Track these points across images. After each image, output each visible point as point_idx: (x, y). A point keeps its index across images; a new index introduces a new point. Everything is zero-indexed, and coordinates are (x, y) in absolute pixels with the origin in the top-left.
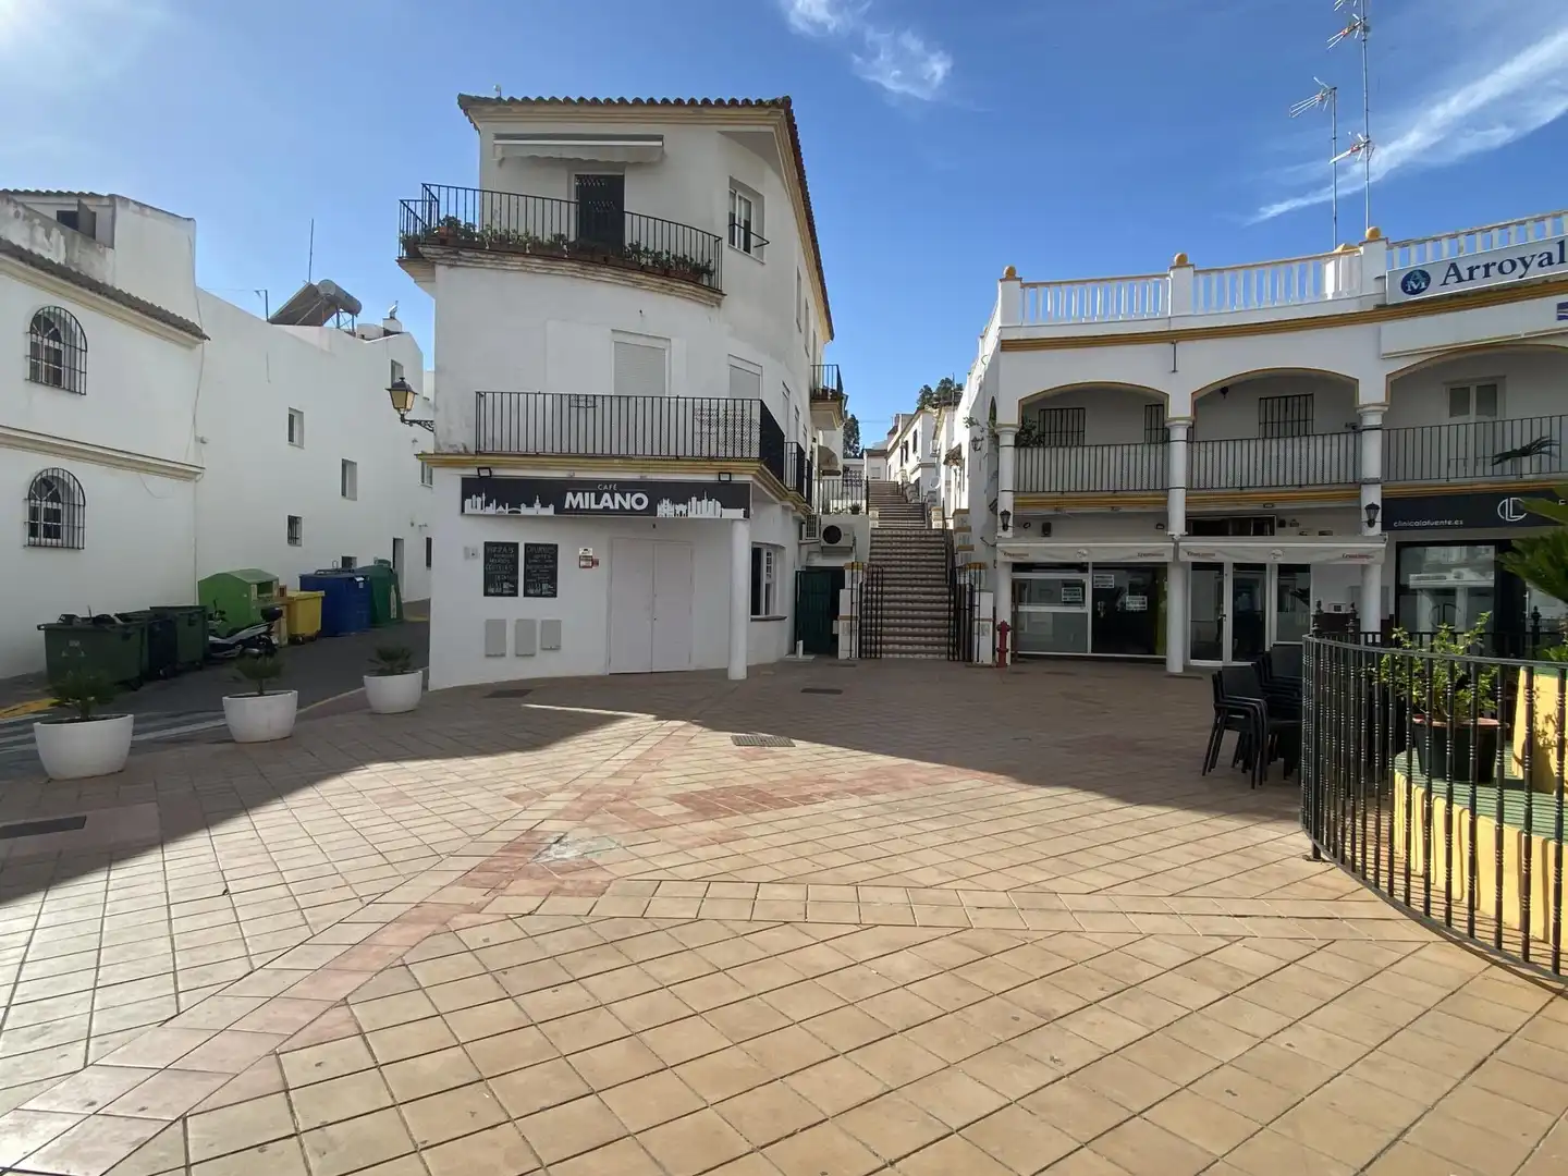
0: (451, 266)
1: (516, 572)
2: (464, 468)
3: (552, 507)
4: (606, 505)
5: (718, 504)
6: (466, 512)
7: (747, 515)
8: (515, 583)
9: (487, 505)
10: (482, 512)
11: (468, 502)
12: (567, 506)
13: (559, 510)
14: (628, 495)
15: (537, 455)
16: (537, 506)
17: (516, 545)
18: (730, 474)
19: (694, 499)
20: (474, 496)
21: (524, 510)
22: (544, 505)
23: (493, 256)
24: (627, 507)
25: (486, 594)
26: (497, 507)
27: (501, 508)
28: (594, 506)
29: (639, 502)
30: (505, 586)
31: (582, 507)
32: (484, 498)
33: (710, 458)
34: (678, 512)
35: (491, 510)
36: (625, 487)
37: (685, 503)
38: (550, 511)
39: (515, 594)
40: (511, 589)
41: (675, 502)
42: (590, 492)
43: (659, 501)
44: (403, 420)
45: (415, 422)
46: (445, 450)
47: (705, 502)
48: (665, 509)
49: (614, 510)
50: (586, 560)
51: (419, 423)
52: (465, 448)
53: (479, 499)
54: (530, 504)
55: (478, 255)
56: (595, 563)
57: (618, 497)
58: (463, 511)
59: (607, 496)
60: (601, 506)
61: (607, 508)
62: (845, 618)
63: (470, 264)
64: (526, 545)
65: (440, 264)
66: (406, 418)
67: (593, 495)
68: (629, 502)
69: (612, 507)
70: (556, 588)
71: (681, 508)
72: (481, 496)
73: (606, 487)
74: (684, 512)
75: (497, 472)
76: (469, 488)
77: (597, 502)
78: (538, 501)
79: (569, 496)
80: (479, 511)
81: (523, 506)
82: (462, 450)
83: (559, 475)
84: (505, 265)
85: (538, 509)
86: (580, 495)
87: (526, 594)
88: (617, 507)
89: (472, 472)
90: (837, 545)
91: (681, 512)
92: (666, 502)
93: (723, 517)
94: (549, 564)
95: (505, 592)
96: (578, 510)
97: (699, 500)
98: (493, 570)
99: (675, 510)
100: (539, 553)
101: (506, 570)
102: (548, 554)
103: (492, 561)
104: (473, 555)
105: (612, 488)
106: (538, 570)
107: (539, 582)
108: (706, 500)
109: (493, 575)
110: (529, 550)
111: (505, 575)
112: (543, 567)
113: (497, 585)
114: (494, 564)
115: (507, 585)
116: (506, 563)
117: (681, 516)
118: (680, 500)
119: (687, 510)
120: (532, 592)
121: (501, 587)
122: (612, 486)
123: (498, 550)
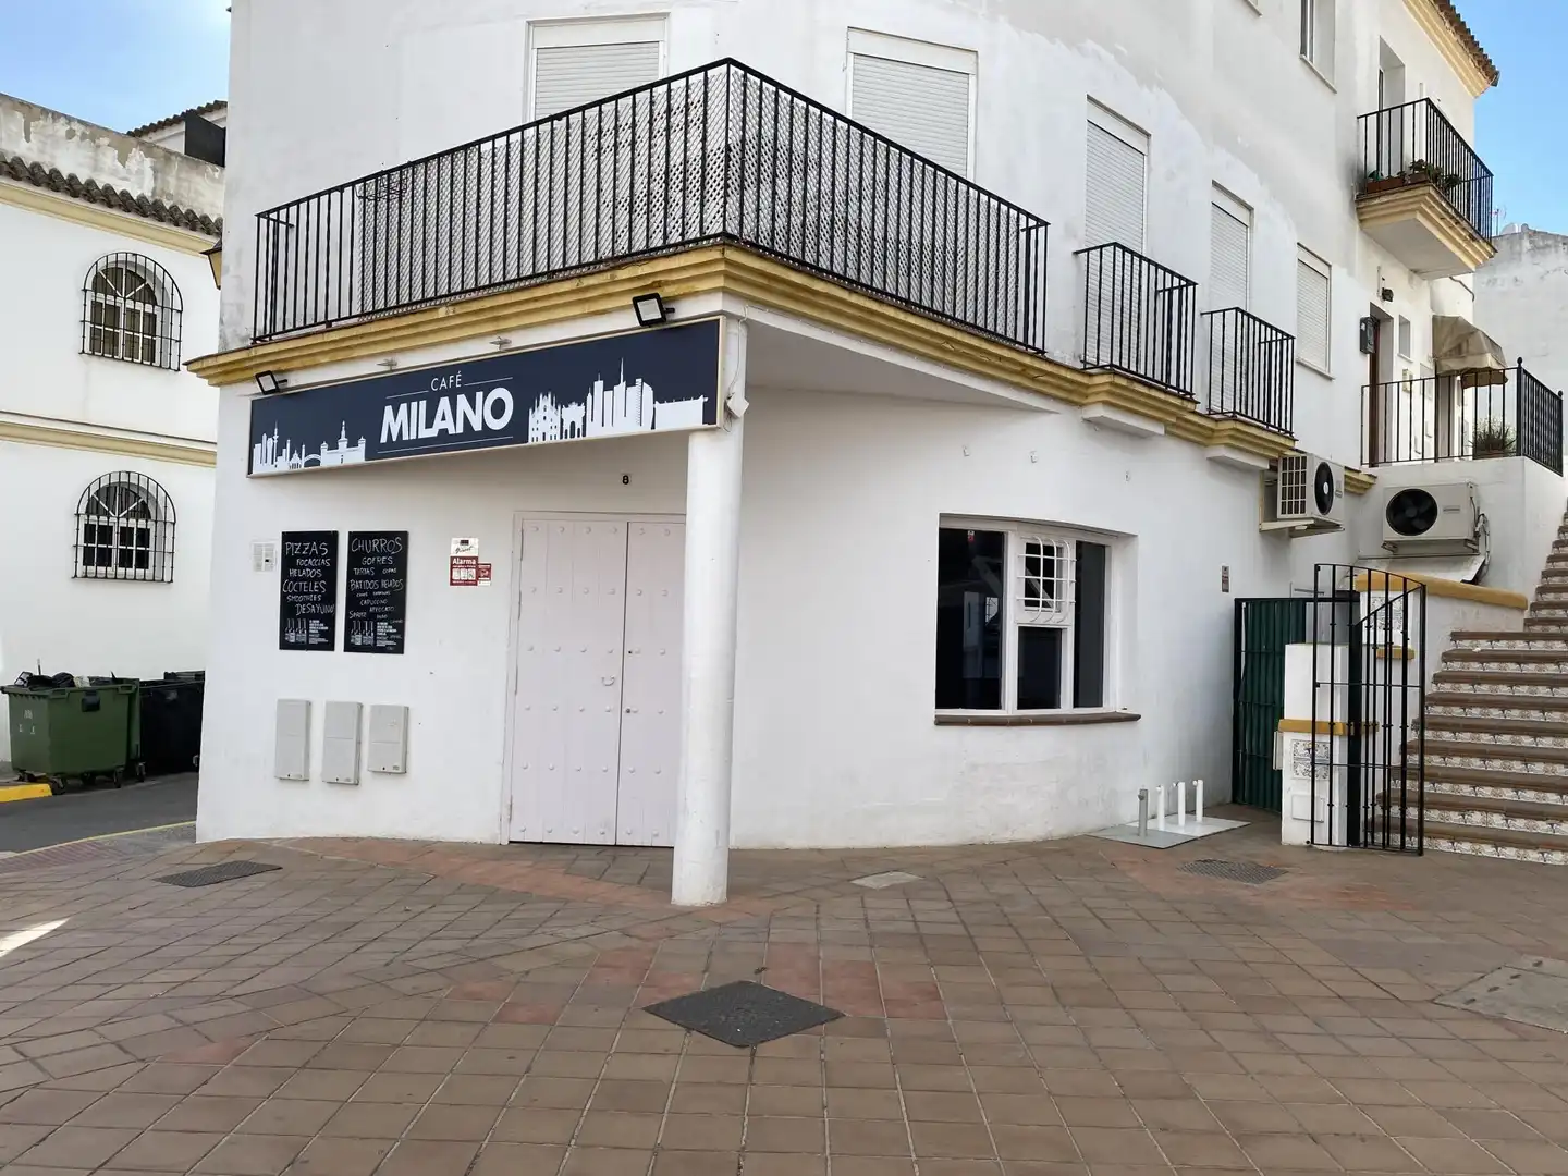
1: (331, 598)
2: (251, 380)
3: (364, 442)
4: (444, 425)
5: (648, 391)
6: (254, 472)
7: (709, 415)
8: (330, 620)
9: (280, 452)
10: (274, 470)
11: (257, 449)
12: (384, 439)
13: (372, 449)
14: (479, 395)
16: (343, 443)
17: (331, 538)
18: (659, 297)
19: (599, 385)
20: (264, 437)
21: (328, 458)
22: (353, 443)
24: (478, 426)
25: (285, 645)
26: (291, 456)
27: (296, 457)
28: (425, 433)
29: (498, 409)
30: (313, 628)
31: (405, 437)
32: (276, 438)
34: (567, 426)
35: (283, 464)
36: (477, 377)
37: (581, 401)
38: (357, 455)
39: (330, 646)
40: (322, 634)
41: (562, 401)
42: (421, 399)
43: (533, 402)
47: (620, 388)
48: (546, 421)
49: (456, 436)
50: (466, 566)
53: (270, 442)
54: (333, 446)
56: (483, 572)
57: (462, 400)
59: (444, 403)
60: (433, 432)
61: (443, 432)
62: (1297, 727)
64: (352, 535)
67: (423, 403)
68: (481, 413)
69: (452, 431)
70: (401, 629)
71: (573, 413)
72: (272, 435)
73: (444, 384)
74: (579, 425)
75: (291, 381)
76: (260, 420)
77: (429, 425)
78: (343, 433)
79: (389, 410)
80: (270, 467)
81: (324, 447)
83: (368, 368)
85: (344, 452)
86: (405, 407)
87: (349, 647)
88: (460, 430)
90: (1423, 536)
91: (573, 424)
92: (545, 402)
93: (657, 429)
94: (389, 577)
95: (313, 641)
96: (400, 446)
97: (608, 387)
98: (294, 594)
99: (562, 421)
100: (374, 554)
101: (314, 593)
102: (388, 554)
103: (293, 572)
104: (267, 561)
105: (454, 384)
106: (370, 592)
107: (372, 617)
108: (623, 384)
109: (294, 603)
110: (356, 546)
111: (314, 603)
112: (380, 584)
113: (302, 626)
114: (296, 579)
115: (316, 626)
116: (316, 579)
117: (572, 436)
118: (572, 392)
119: (584, 419)
120: (357, 640)
121: (308, 630)
122: (454, 379)
123: (302, 548)
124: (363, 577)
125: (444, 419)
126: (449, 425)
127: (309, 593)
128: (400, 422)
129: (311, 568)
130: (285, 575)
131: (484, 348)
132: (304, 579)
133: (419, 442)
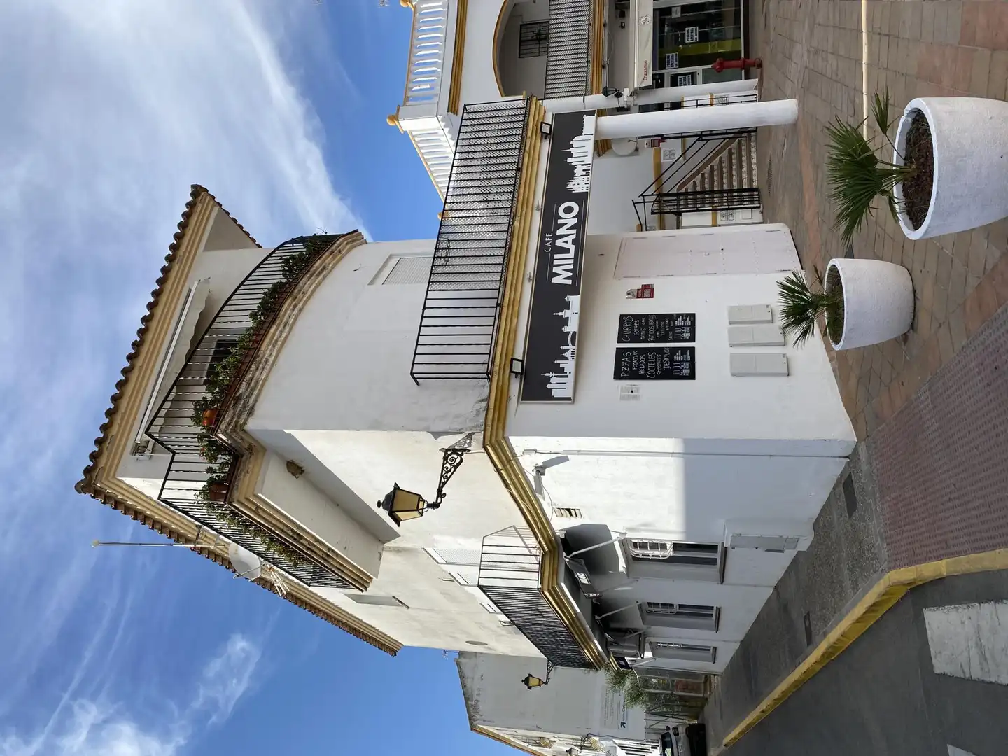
1: (659, 350)
2: (508, 399)
3: (570, 298)
4: (570, 242)
5: (577, 138)
6: (570, 396)
7: (592, 112)
8: (674, 350)
9: (562, 370)
10: (571, 377)
11: (555, 393)
12: (569, 282)
13: (574, 290)
14: (560, 221)
15: (500, 305)
16: (566, 314)
17: (620, 352)
18: (542, 123)
19: (569, 160)
20: (549, 386)
21: (572, 327)
22: (567, 306)
23: (253, 367)
24: (575, 221)
25: (692, 376)
26: (567, 359)
27: (568, 355)
28: (572, 254)
29: (569, 210)
30: (680, 359)
31: (571, 267)
32: (551, 374)
33: (523, 141)
34: (584, 173)
35: (569, 366)
36: (550, 224)
37: (574, 167)
38: (575, 301)
39: (692, 350)
40: (683, 354)
41: (572, 176)
42: (553, 259)
43: (571, 191)
44: (435, 505)
45: (440, 490)
46: (481, 420)
48: (580, 185)
49: (578, 234)
50: (642, 294)
51: (442, 485)
52: (482, 401)
53: (553, 380)
54: (565, 321)
55: (247, 378)
57: (559, 232)
58: (569, 399)
60: (572, 248)
61: (574, 242)
63: (256, 393)
64: (619, 341)
65: (245, 423)
66: (431, 500)
67: (556, 256)
68: (569, 220)
69: (574, 236)
70: (678, 315)
71: (579, 171)
72: (549, 378)
73: (548, 244)
74: (585, 167)
75: (519, 353)
76: (536, 390)
77: (567, 251)
78: (560, 314)
79: (555, 280)
80: (570, 381)
81: (566, 329)
82: (484, 404)
83: (528, 289)
84: (267, 361)
85: (572, 314)
86: (555, 270)
87: (692, 339)
88: (574, 231)
89: (515, 387)
91: (584, 170)
92: (571, 185)
93: (593, 133)
94: (647, 322)
95: (688, 358)
96: (575, 273)
97: (570, 155)
98: (656, 371)
99: (581, 175)
100: (632, 329)
101: (656, 359)
102: (633, 323)
103: (641, 372)
104: (632, 392)
105: (550, 238)
106: (656, 330)
107: (673, 328)
108: (571, 149)
109: (662, 371)
110: (627, 339)
111: (662, 359)
112: (651, 326)
113: (679, 365)
114: (646, 370)
115: (678, 357)
116: (647, 358)
117: (589, 170)
118: (570, 172)
119: (582, 165)
120: (687, 335)
121: (681, 362)
122: (547, 237)
123: (626, 367)
124: (647, 335)
125: (567, 242)
126: (570, 239)
127: (656, 362)
128: (562, 277)
129: (639, 361)
130: (643, 377)
131: (537, 217)
132: (646, 365)
133: (575, 258)
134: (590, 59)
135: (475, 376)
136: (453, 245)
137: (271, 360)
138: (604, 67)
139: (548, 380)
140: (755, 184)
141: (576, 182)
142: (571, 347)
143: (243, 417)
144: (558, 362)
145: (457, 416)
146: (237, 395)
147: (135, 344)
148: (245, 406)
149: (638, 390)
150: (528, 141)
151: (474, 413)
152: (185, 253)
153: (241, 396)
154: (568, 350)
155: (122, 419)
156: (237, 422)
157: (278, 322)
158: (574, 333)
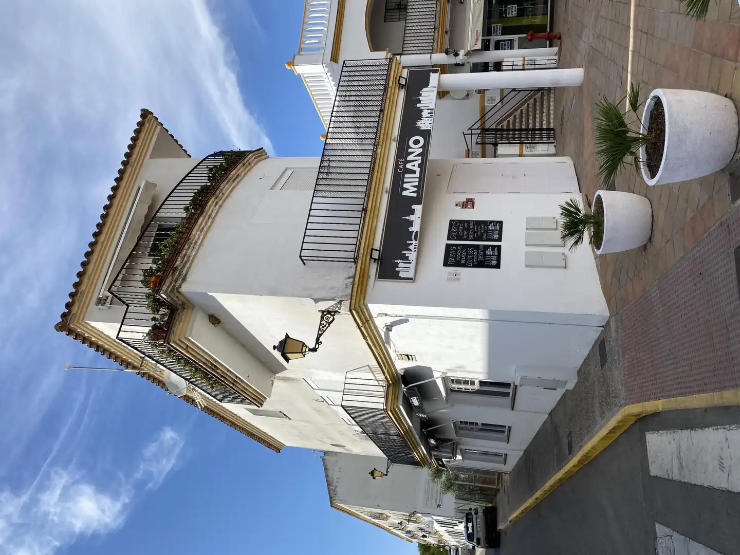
0: (184, 280)
1: (475, 246)
2: (369, 277)
3: (415, 207)
4: (417, 165)
5: (424, 89)
6: (412, 276)
8: (486, 247)
9: (407, 258)
10: (413, 263)
11: (402, 275)
12: (415, 195)
13: (418, 201)
14: (410, 150)
15: (365, 210)
16: (412, 218)
17: (449, 245)
18: (400, 77)
19: (418, 105)
20: (397, 269)
21: (415, 228)
22: (412, 212)
23: (186, 247)
24: (421, 150)
25: (498, 266)
26: (411, 250)
27: (412, 247)
28: (417, 175)
29: (416, 142)
30: (491, 253)
31: (417, 184)
32: (399, 261)
33: (385, 90)
34: (429, 115)
35: (412, 256)
36: (403, 151)
37: (422, 111)
38: (418, 208)
39: (499, 247)
40: (493, 250)
41: (420, 117)
42: (404, 178)
43: (418, 128)
44: (314, 350)
45: (318, 339)
46: (349, 291)
47: (421, 98)
48: (424, 124)
49: (422, 160)
50: (466, 205)
51: (319, 336)
52: (349, 278)
53: (401, 265)
54: (411, 223)
55: (182, 255)
57: (409, 158)
58: (411, 279)
59: (409, 166)
60: (418, 170)
61: (420, 166)
63: (188, 265)
64: (448, 239)
65: (180, 286)
66: (312, 346)
67: (406, 176)
68: (416, 149)
69: (420, 162)
70: (491, 222)
71: (425, 113)
72: (398, 263)
73: (401, 167)
74: (429, 111)
75: (377, 244)
76: (388, 271)
77: (414, 172)
78: (407, 218)
79: (404, 193)
80: (412, 266)
81: (411, 229)
82: (351, 280)
83: (385, 199)
84: (196, 242)
85: (416, 218)
86: (405, 186)
87: (500, 240)
88: (420, 158)
89: (373, 269)
91: (428, 113)
92: (419, 124)
93: (437, 86)
94: (469, 225)
95: (496, 253)
96: (420, 188)
97: (419, 102)
98: (473, 261)
99: (427, 117)
100: (458, 231)
101: (473, 253)
102: (459, 226)
103: (463, 261)
104: (456, 275)
105: (403, 162)
106: (475, 232)
107: (486, 231)
108: (420, 97)
109: (477, 261)
110: (454, 237)
111: (478, 253)
112: (471, 229)
113: (489, 258)
114: (466, 260)
115: (489, 252)
116: (467, 252)
117: (432, 113)
118: (418, 114)
119: (428, 109)
120: (496, 237)
121: (491, 255)
122: (400, 162)
123: (453, 257)
124: (468, 235)
125: (414, 166)
126: (416, 163)
127: (473, 255)
128: (409, 191)
129: (461, 254)
130: (464, 266)
131: (394, 146)
132: (466, 257)
133: (420, 178)
134: (437, 26)
135: (345, 260)
136: (332, 164)
137: (199, 242)
138: (446, 32)
139: (397, 265)
140: (552, 126)
141: (423, 121)
142: (414, 242)
143: (179, 282)
144: (405, 252)
145: (332, 288)
146: (175, 266)
147: (98, 225)
148: (180, 274)
149: (460, 274)
150: (389, 89)
151: (344, 286)
152: (135, 160)
153: (177, 267)
154: (411, 244)
155: (89, 279)
156: (174, 286)
157: (204, 214)
158: (417, 232)
